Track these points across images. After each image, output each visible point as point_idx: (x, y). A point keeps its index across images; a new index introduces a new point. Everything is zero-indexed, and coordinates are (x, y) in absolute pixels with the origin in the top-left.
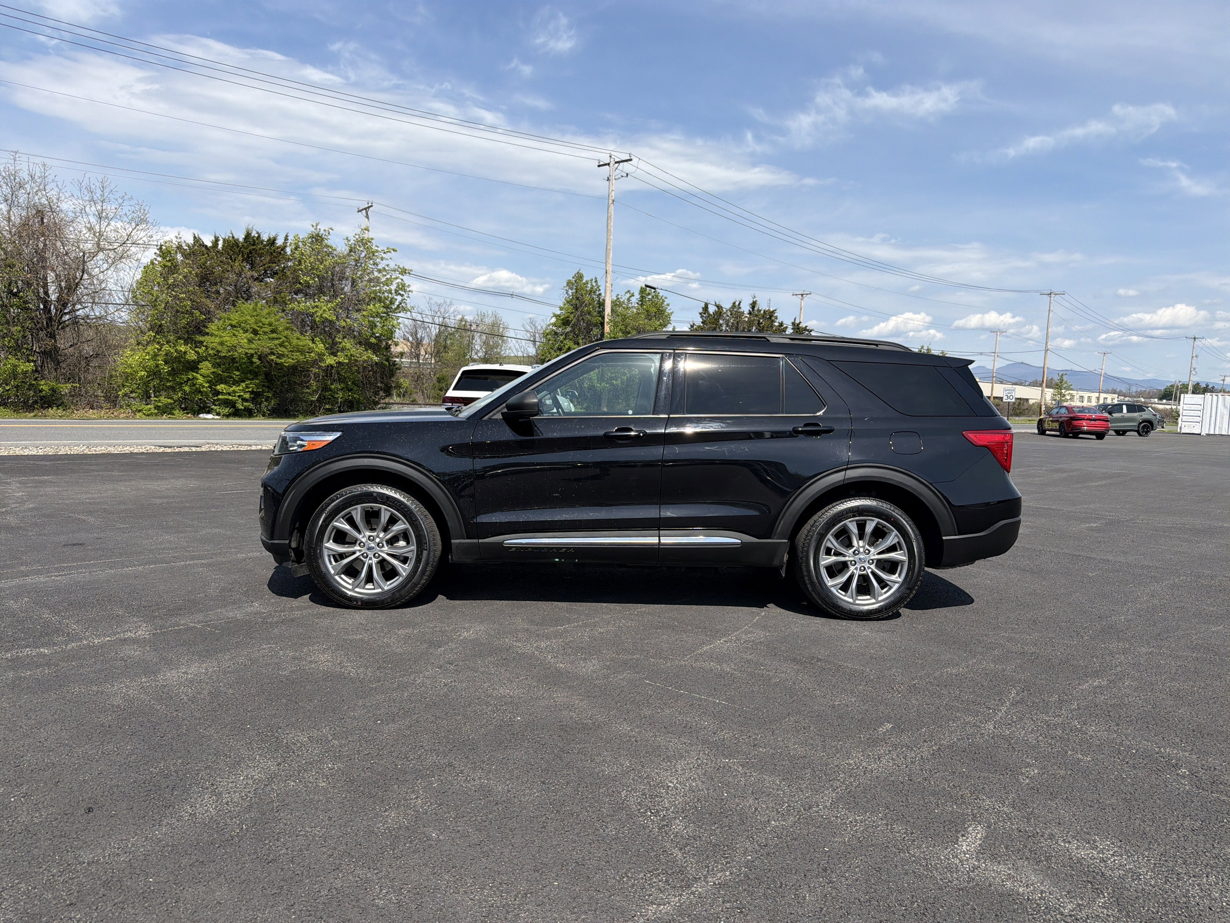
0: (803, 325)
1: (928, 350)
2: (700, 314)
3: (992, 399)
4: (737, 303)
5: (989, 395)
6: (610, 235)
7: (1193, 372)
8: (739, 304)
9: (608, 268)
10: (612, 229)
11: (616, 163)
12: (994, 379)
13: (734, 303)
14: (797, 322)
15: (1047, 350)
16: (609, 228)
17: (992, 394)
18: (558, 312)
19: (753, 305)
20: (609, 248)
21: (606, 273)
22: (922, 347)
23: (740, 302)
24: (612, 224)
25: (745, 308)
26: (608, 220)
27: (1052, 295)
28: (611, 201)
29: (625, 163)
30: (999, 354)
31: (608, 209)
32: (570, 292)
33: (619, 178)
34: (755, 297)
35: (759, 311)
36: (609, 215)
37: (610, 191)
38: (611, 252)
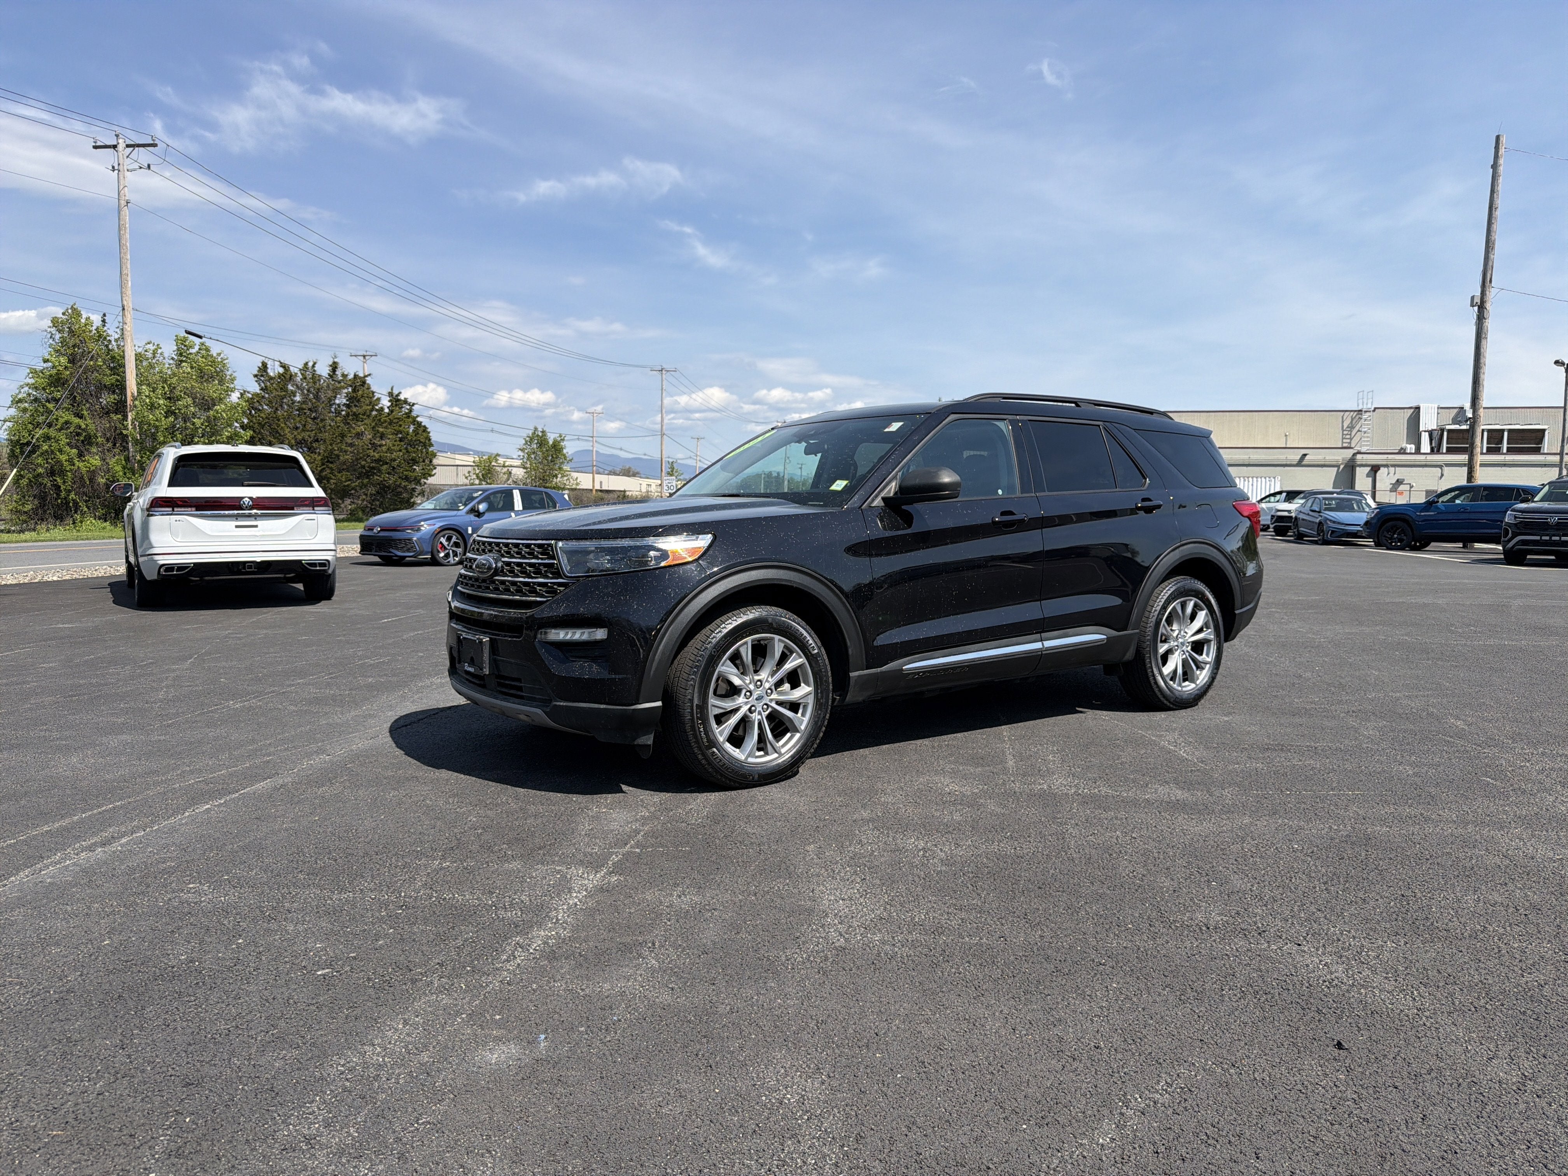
0: (402, 397)
1: (543, 432)
2: (256, 376)
3: (594, 492)
4: (310, 364)
5: (591, 488)
6: (125, 253)
7: (787, 461)
8: (313, 366)
9: (125, 303)
10: (128, 244)
11: (128, 146)
12: (595, 468)
13: (306, 364)
14: (395, 392)
15: (662, 435)
16: (123, 242)
17: (593, 486)
18: (41, 365)
19: (334, 367)
20: (125, 272)
21: (124, 309)
22: (536, 429)
23: (315, 363)
24: (128, 236)
25: (323, 370)
26: (120, 230)
27: (664, 372)
28: (123, 203)
29: (141, 149)
30: (598, 439)
31: (119, 213)
32: (58, 336)
33: (135, 170)
34: (336, 357)
35: (344, 376)
36: (122, 223)
37: (121, 187)
38: (129, 278)
